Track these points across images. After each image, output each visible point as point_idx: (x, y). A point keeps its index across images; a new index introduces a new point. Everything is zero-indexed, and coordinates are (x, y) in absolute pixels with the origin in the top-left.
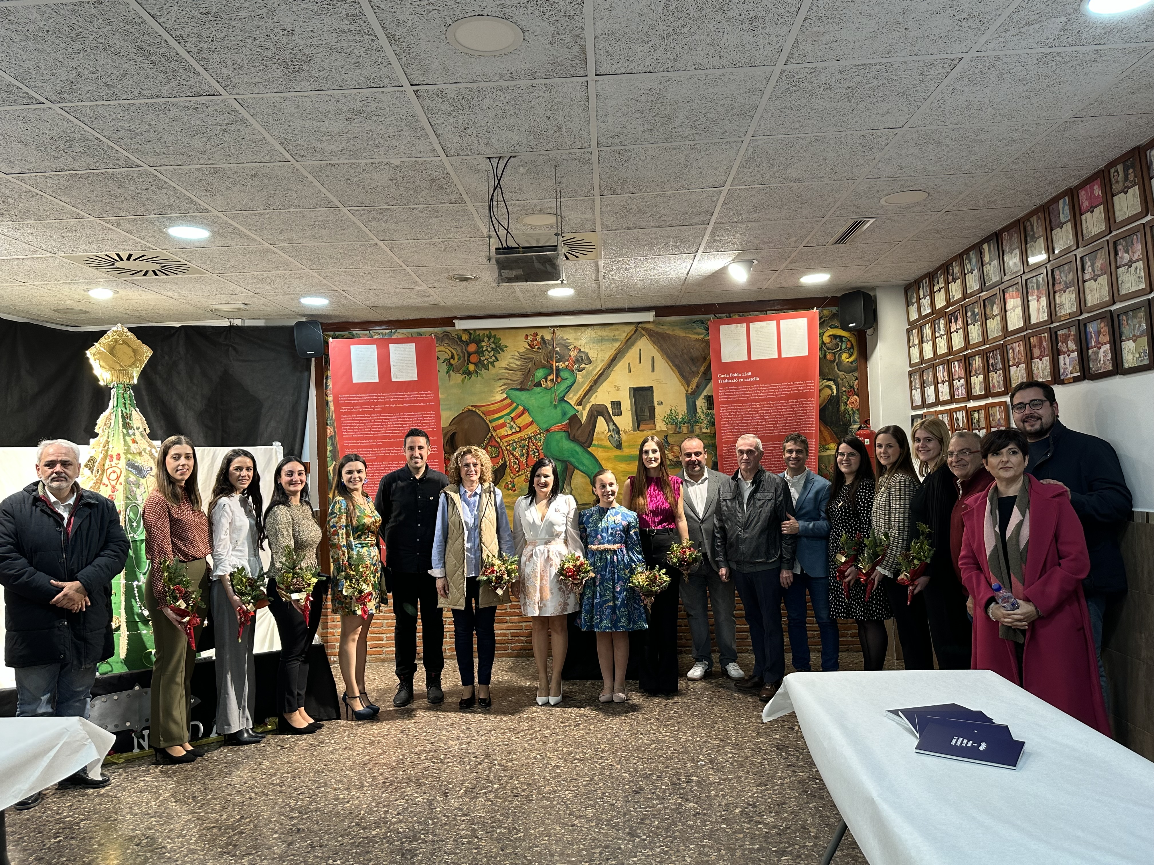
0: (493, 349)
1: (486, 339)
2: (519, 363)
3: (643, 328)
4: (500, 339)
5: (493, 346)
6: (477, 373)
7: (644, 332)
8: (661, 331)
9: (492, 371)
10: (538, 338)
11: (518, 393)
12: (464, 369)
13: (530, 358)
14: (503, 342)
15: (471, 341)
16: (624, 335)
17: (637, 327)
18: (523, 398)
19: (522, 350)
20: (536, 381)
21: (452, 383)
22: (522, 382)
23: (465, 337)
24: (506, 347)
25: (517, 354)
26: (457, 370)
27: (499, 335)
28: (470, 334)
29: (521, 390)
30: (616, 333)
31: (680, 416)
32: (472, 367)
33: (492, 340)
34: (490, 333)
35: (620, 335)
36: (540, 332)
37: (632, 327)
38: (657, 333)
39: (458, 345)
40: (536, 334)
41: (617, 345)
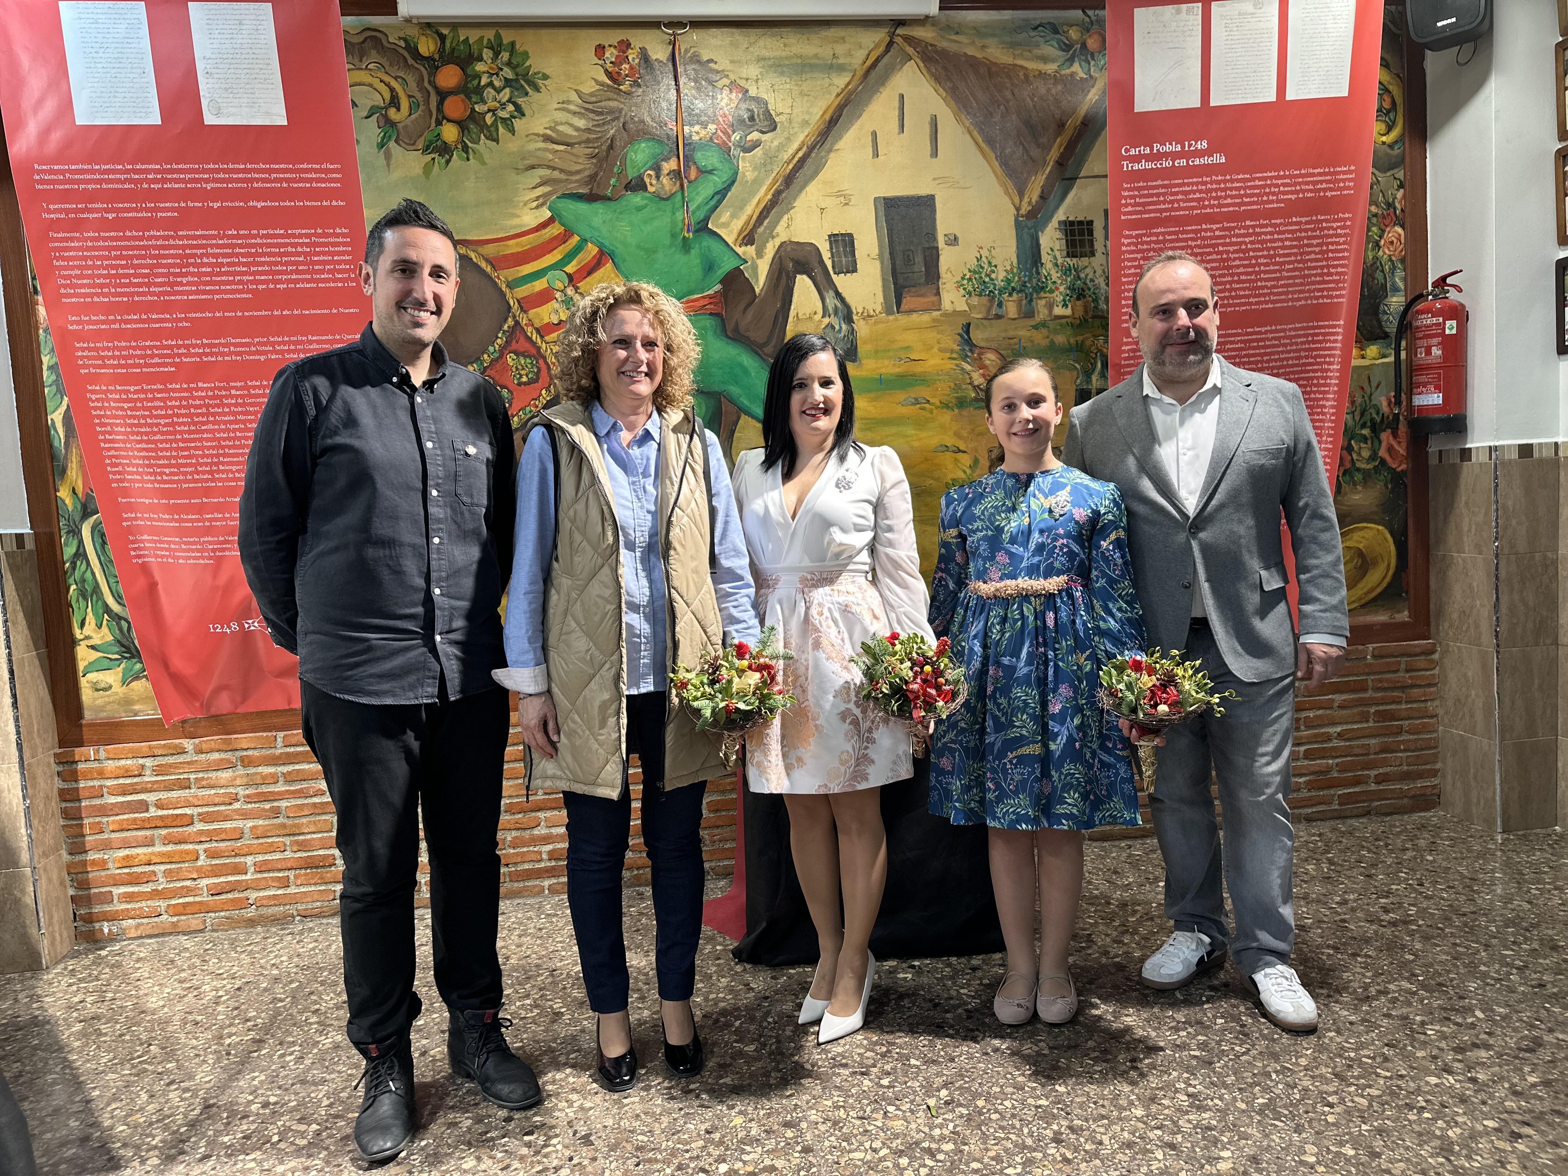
0: (508, 82)
1: (487, 54)
2: (581, 123)
3: (908, 39)
4: (526, 55)
5: (508, 73)
6: (465, 149)
7: (910, 50)
8: (952, 48)
9: (510, 144)
10: (632, 55)
11: (583, 207)
12: (428, 136)
13: (611, 112)
14: (536, 64)
15: (446, 57)
16: (861, 55)
17: (892, 35)
18: (597, 221)
19: (589, 87)
20: (631, 174)
21: (396, 175)
22: (593, 178)
23: (427, 46)
24: (545, 77)
25: (574, 97)
26: (406, 139)
27: (525, 41)
28: (443, 38)
29: (591, 198)
30: (840, 49)
31: (1000, 275)
32: (450, 133)
33: (505, 56)
34: (498, 36)
35: (849, 54)
36: (639, 39)
37: (880, 36)
38: (944, 53)
39: (407, 66)
40: (625, 46)
41: (841, 81)
